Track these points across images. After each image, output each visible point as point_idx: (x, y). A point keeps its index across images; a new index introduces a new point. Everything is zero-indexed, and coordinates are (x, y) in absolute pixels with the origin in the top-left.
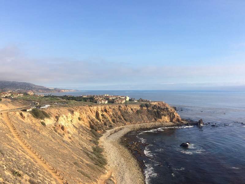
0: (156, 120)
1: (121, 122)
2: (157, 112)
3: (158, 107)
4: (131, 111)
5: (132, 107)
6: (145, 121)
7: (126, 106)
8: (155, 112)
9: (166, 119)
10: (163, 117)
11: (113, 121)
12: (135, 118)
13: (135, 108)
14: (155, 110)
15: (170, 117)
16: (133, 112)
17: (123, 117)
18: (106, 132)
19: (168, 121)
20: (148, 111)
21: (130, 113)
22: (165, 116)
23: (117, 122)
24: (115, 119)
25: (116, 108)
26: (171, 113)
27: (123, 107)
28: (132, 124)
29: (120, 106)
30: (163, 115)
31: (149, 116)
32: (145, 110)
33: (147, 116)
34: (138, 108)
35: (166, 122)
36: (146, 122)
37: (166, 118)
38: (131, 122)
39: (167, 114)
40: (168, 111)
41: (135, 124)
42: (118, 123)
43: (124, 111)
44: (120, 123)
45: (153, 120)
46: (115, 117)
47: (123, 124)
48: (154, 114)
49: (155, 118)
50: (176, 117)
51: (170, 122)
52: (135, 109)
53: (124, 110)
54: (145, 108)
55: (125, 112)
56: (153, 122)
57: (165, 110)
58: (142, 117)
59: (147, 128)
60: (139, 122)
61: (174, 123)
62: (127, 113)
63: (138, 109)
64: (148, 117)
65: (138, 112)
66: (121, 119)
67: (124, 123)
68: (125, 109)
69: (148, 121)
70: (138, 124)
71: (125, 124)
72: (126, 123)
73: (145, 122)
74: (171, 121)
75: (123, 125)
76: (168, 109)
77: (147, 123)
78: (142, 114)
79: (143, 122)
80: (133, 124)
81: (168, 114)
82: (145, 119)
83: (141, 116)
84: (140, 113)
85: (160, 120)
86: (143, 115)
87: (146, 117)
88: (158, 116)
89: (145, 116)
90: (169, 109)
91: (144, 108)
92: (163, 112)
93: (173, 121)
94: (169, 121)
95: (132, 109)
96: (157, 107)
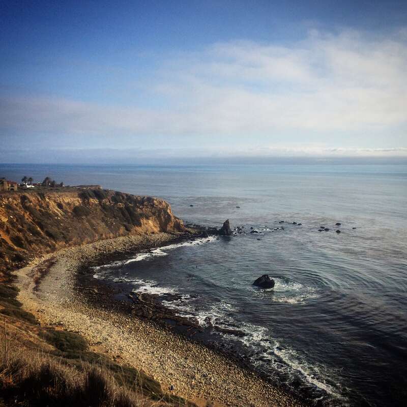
0: (130, 231)
1: (41, 242)
2: (127, 208)
3: (125, 197)
4: (59, 212)
5: (60, 200)
6: (102, 235)
7: (43, 196)
8: (121, 209)
9: (151, 225)
10: (143, 221)
11: (17, 241)
12: (76, 229)
13: (66, 201)
14: (121, 205)
15: (160, 221)
16: (66, 212)
17: (42, 228)
18: (16, 277)
19: (156, 230)
20: (104, 207)
21: (57, 215)
22: (147, 218)
23: (30, 243)
24: (21, 235)
25: (15, 202)
26: (160, 211)
27: (33, 199)
28: (70, 245)
29: (24, 198)
30: (142, 215)
31: (110, 220)
32: (96, 205)
33: (103, 220)
34: (77, 201)
35: (153, 233)
36: (107, 238)
37: (150, 222)
38: (67, 240)
39: (150, 214)
40: (152, 206)
41: (80, 245)
42: (34, 246)
43: (40, 211)
44: (37, 245)
45: (122, 230)
46: (20, 230)
47: (48, 249)
48: (120, 214)
49: (125, 226)
50: (173, 218)
51: (160, 231)
52: (68, 204)
53: (38, 207)
54: (94, 201)
55: (43, 214)
56: (122, 235)
57: (145, 203)
58: (92, 225)
59: (119, 253)
60: (89, 240)
61: (171, 233)
62: (48, 215)
63: (77, 204)
64: (107, 225)
65: (77, 211)
66: (38, 234)
67: (50, 247)
68: (41, 206)
69: (111, 235)
70: (88, 243)
71: (54, 249)
72: (57, 246)
73: (104, 236)
74: (163, 229)
75: (48, 252)
76: (153, 200)
77: (109, 241)
78: (88, 217)
79: (97, 238)
80: (75, 244)
81: (154, 214)
82: (101, 230)
83: (88, 221)
84: (86, 215)
85: (139, 229)
86: (93, 218)
87: (103, 224)
88: (131, 221)
89: (99, 222)
90: (155, 202)
91: (92, 200)
92: (141, 209)
93: (168, 229)
94: (159, 229)
95: (60, 206)
96: (123, 198)
